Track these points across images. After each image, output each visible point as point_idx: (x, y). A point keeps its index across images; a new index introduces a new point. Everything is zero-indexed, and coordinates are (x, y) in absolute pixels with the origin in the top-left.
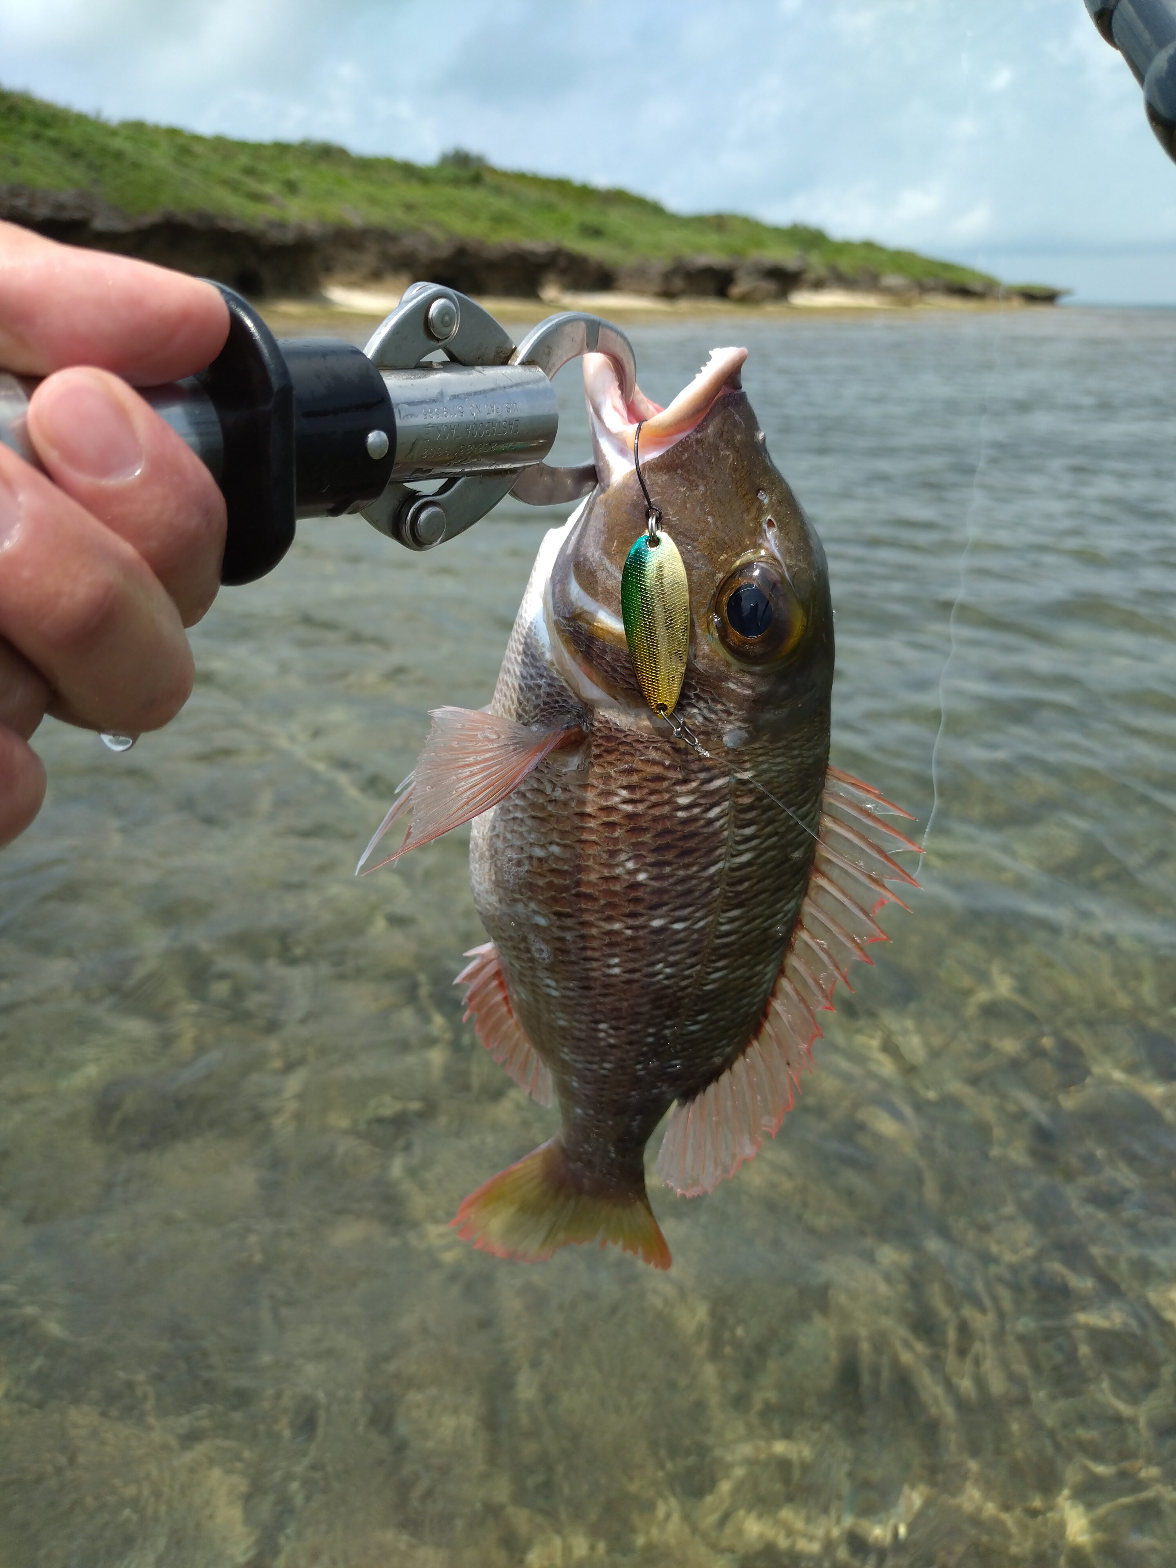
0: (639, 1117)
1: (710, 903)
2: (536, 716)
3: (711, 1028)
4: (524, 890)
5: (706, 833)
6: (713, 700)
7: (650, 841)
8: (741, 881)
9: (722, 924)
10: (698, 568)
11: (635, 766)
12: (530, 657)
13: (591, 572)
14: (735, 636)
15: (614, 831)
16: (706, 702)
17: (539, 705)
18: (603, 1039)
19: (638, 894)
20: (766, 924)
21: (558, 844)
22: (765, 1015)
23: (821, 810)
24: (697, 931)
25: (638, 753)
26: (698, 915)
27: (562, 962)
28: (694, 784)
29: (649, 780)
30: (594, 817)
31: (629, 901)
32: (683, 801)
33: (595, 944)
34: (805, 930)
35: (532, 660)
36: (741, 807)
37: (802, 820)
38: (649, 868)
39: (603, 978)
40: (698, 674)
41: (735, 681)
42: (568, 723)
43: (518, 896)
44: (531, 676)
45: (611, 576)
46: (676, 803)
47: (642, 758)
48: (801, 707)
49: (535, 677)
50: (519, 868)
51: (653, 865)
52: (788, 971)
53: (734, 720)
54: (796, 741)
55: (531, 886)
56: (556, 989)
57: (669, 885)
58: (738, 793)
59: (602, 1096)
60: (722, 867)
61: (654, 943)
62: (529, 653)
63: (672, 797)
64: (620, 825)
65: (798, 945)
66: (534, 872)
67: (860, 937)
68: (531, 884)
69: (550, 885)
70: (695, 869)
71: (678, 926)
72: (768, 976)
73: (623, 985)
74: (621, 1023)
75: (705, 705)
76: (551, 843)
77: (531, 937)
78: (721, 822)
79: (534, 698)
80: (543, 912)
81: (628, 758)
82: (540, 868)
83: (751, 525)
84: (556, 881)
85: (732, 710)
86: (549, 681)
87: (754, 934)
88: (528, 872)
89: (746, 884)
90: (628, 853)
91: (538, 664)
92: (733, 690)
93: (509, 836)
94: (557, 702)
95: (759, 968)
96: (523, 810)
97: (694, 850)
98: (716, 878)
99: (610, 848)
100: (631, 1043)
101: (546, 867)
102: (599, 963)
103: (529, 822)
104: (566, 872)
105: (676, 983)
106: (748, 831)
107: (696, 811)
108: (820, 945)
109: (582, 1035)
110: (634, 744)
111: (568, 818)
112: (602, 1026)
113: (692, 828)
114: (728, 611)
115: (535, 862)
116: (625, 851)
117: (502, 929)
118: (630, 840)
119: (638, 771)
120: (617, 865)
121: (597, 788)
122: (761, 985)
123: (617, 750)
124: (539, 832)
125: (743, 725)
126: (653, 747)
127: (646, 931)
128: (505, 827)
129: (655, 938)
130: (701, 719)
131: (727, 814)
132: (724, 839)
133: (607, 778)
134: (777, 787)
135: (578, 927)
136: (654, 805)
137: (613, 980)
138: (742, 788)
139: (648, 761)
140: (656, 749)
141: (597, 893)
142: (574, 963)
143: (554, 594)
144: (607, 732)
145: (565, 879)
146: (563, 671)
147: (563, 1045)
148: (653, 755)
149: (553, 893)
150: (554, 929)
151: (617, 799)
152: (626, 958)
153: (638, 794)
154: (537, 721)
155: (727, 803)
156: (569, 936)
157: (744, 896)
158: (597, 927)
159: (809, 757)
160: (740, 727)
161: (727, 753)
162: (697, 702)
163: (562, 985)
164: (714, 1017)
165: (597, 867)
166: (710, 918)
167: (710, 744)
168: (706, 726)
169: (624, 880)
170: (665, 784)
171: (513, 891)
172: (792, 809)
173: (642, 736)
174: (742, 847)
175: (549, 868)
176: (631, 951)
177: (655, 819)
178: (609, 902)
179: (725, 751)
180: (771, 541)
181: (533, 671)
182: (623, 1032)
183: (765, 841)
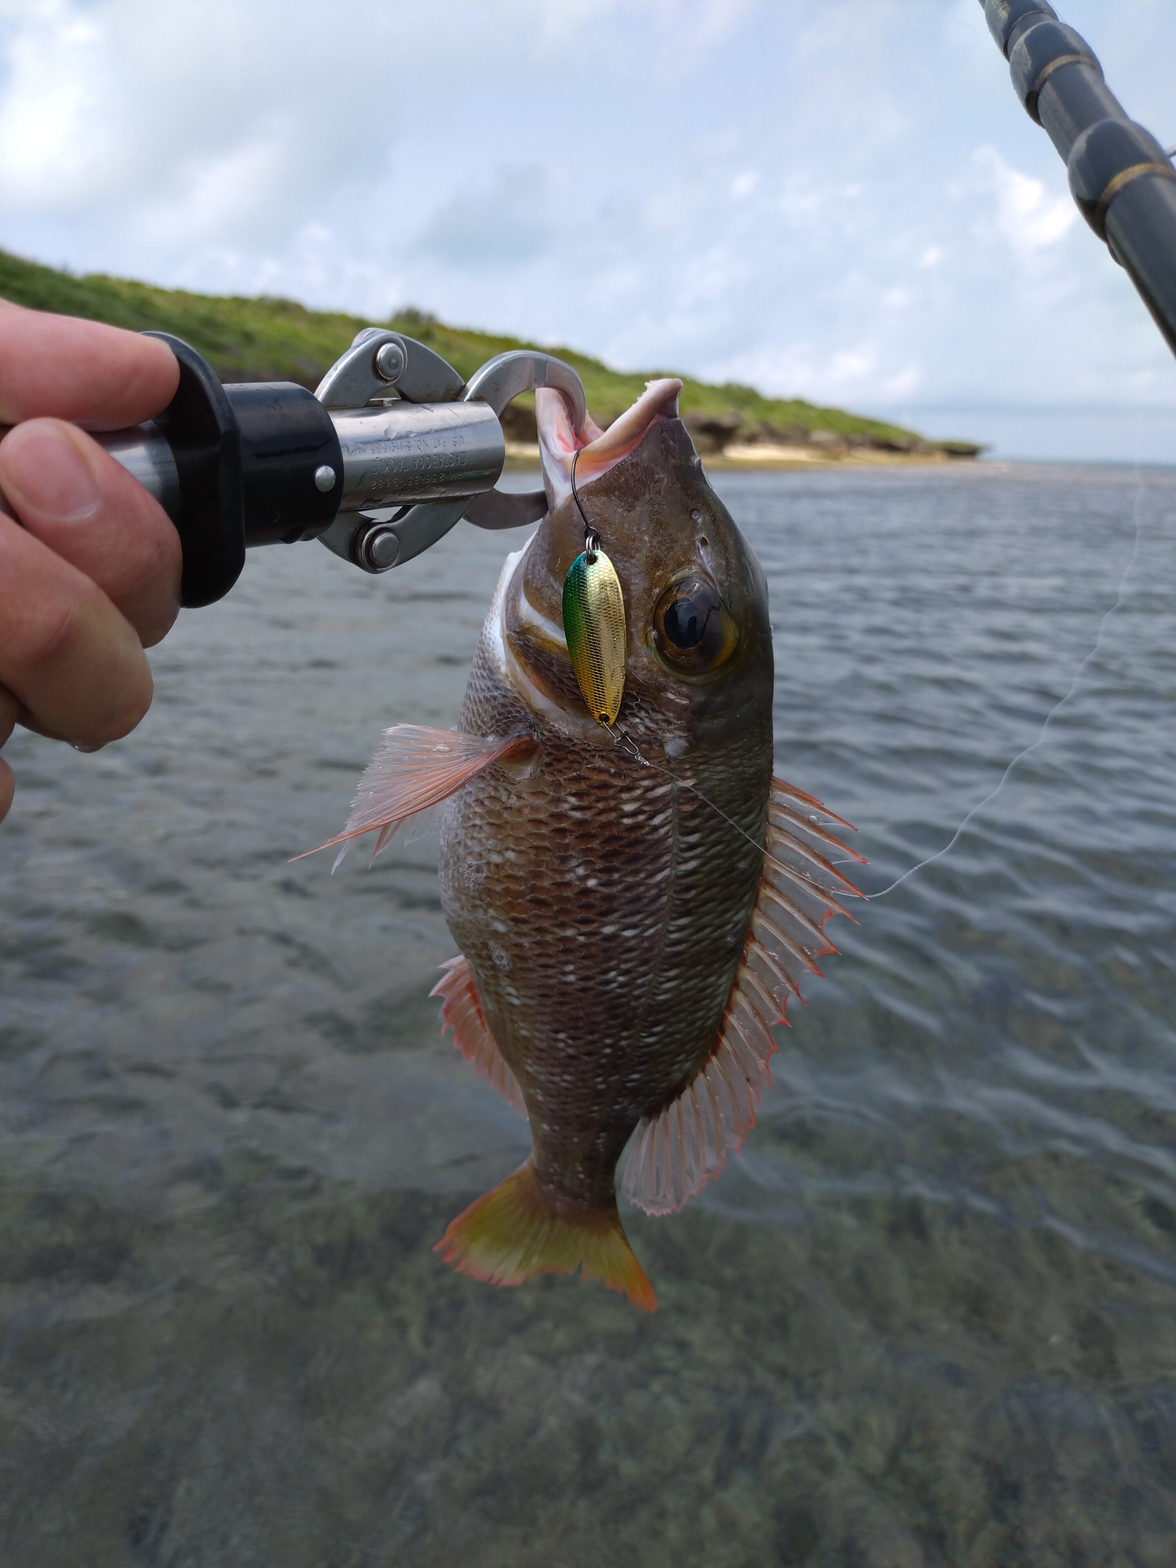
0: (602, 1135)
1: (658, 910)
2: (493, 726)
3: (667, 1040)
4: (483, 896)
5: (652, 840)
6: (654, 710)
7: (598, 848)
8: (688, 889)
9: (672, 932)
10: (635, 584)
11: (582, 774)
12: (488, 670)
13: (538, 588)
14: (672, 648)
15: (565, 838)
16: (647, 712)
17: (495, 716)
18: (563, 1050)
19: (589, 900)
20: (716, 934)
21: (513, 850)
22: (723, 1032)
23: (767, 821)
24: (648, 938)
25: (585, 762)
26: (647, 922)
27: (522, 969)
28: (638, 792)
29: (596, 788)
30: (546, 824)
31: (581, 907)
32: (629, 808)
33: (551, 951)
34: (757, 942)
35: (488, 673)
36: (684, 814)
37: (745, 831)
38: (599, 875)
39: (559, 986)
40: (638, 684)
41: (673, 691)
42: (519, 732)
43: (478, 902)
44: (488, 688)
45: (556, 592)
46: (622, 810)
47: (589, 766)
48: (739, 717)
49: (491, 689)
50: (478, 874)
51: (601, 871)
52: (743, 986)
53: (674, 729)
54: (736, 750)
55: (489, 892)
56: (517, 998)
57: (618, 892)
58: (681, 800)
59: (565, 1110)
60: (668, 874)
61: (606, 951)
62: (487, 667)
63: (618, 804)
64: (570, 832)
65: (750, 958)
66: (492, 879)
67: (811, 950)
68: (490, 890)
69: (507, 891)
70: (642, 875)
71: (628, 933)
72: (722, 989)
73: (578, 993)
74: (579, 1033)
75: (647, 715)
76: (507, 849)
77: (491, 943)
78: (666, 829)
79: (490, 709)
80: (501, 918)
81: (576, 766)
82: (497, 874)
83: (686, 543)
84: (512, 887)
85: (671, 720)
86: (503, 693)
87: (704, 944)
88: (487, 878)
89: (693, 892)
90: (578, 859)
91: (494, 677)
92: (672, 700)
93: (469, 843)
94: (510, 712)
95: (712, 979)
96: (482, 817)
97: (642, 857)
98: (663, 885)
99: (561, 854)
100: (589, 1054)
101: (502, 873)
102: (556, 970)
103: (486, 828)
104: (521, 878)
105: (630, 991)
106: (693, 839)
107: (641, 818)
108: (772, 958)
109: (544, 1045)
110: (582, 753)
111: (522, 825)
112: (562, 1036)
113: (638, 834)
114: (665, 624)
115: (492, 867)
116: (574, 857)
117: (465, 936)
118: (579, 846)
119: (586, 779)
120: (569, 871)
121: (548, 795)
122: (715, 997)
123: (567, 759)
124: (496, 838)
125: (682, 734)
126: (599, 756)
127: (598, 937)
128: (466, 834)
129: (606, 945)
130: (642, 729)
131: (671, 822)
132: (669, 847)
133: (558, 786)
134: (719, 796)
135: (533, 933)
136: (601, 812)
137: (569, 989)
138: (684, 795)
139: (594, 769)
140: (602, 757)
141: (550, 899)
142: (532, 970)
143: (507, 610)
144: (557, 741)
145: (520, 885)
146: (516, 683)
147: (527, 1057)
148: (599, 763)
149: (510, 899)
150: (512, 936)
151: (566, 806)
152: (581, 965)
153: (586, 800)
154: (492, 732)
155: (670, 810)
156: (526, 942)
157: (691, 905)
158: (552, 933)
159: (751, 767)
160: (681, 736)
161: (669, 761)
162: (639, 712)
163: (522, 993)
164: (670, 1030)
165: (549, 872)
166: (660, 926)
167: (653, 754)
168: (648, 735)
169: (576, 885)
170: (611, 792)
171: (473, 898)
172: (736, 818)
173: (589, 745)
174: (688, 854)
175: (505, 874)
176: (584, 958)
177: (604, 826)
178: (561, 908)
179: (667, 760)
180: (706, 558)
181: (489, 684)
182: (581, 1042)
183: (710, 849)
